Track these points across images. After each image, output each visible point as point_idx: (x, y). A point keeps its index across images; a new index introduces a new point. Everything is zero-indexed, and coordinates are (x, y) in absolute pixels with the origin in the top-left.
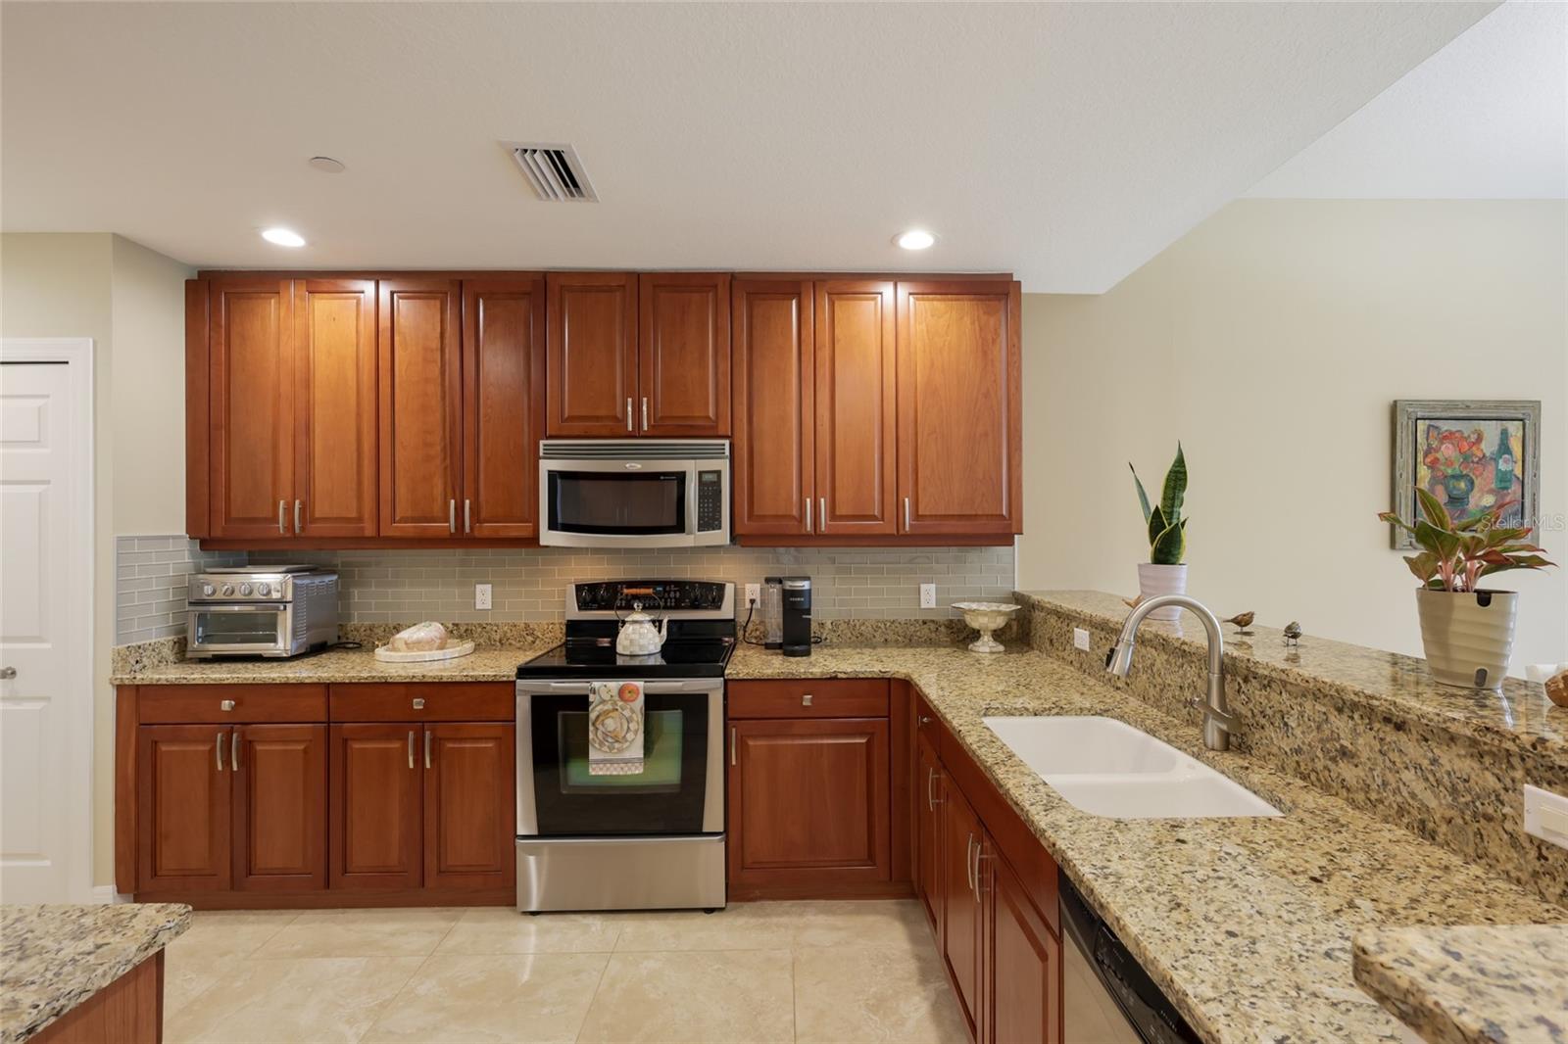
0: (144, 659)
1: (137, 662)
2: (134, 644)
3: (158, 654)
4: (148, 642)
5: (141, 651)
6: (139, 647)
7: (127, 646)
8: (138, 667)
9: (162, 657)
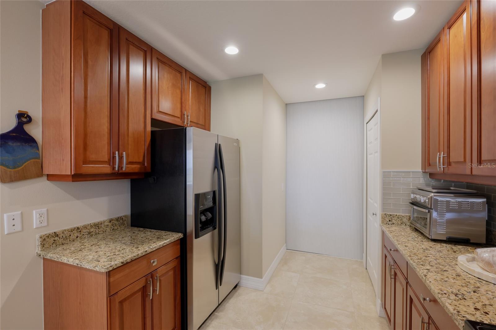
0: (393, 221)
1: (390, 221)
2: (388, 213)
3: (401, 220)
4: (396, 214)
5: (391, 217)
6: (391, 215)
7: (385, 213)
8: (390, 223)
9: (403, 222)
